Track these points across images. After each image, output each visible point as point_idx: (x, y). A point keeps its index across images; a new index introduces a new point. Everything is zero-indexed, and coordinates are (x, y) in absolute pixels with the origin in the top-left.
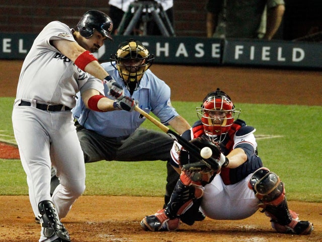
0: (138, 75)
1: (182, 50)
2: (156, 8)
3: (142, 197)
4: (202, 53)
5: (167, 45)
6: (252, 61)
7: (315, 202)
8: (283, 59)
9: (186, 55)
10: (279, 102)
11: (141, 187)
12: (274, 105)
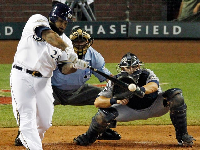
0: (84, 51)
1: (101, 30)
2: (83, 3)
3: (79, 126)
4: (114, 31)
5: (91, 27)
6: (147, 35)
7: (191, 125)
8: (168, 33)
9: (104, 33)
10: (166, 61)
11: (78, 119)
12: (162, 63)
